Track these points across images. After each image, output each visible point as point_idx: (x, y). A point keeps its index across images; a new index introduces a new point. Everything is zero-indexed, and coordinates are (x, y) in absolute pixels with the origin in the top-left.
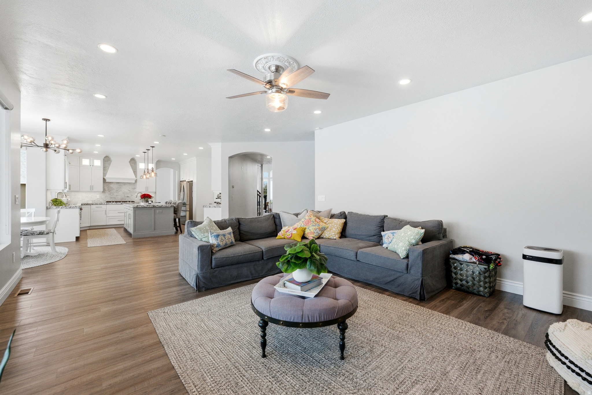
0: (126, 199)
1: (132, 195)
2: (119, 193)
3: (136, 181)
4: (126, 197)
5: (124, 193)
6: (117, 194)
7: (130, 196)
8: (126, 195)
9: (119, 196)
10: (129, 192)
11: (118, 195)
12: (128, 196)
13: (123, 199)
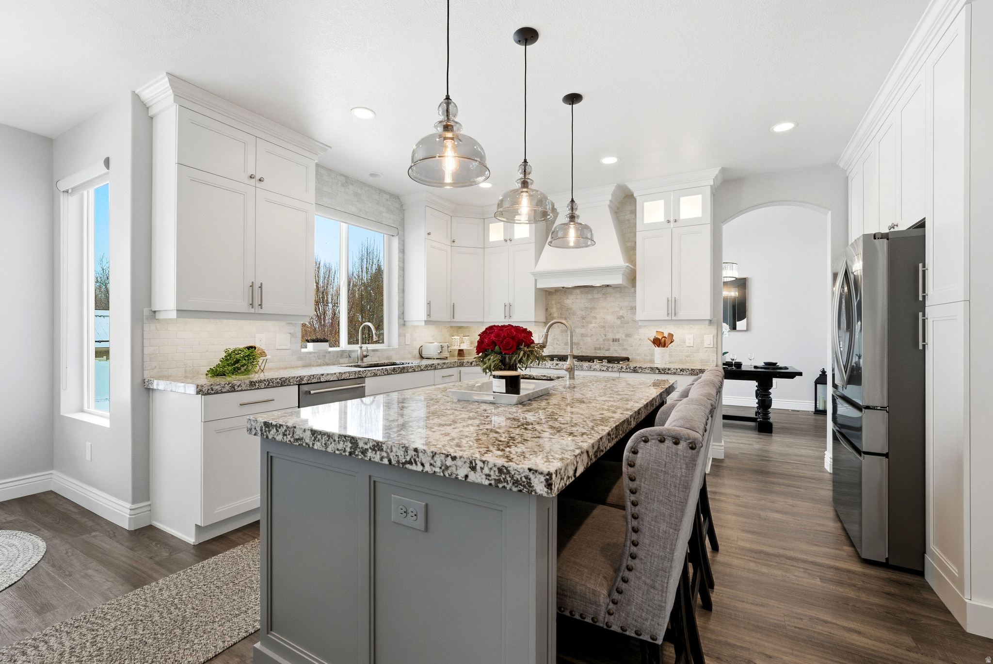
0: (608, 350)
1: (628, 335)
2: (591, 326)
3: (632, 278)
4: (611, 343)
5: (604, 327)
6: (583, 331)
7: (623, 336)
8: (610, 336)
9: (589, 339)
10: (618, 322)
11: (587, 336)
12: (617, 337)
13: (600, 349)
